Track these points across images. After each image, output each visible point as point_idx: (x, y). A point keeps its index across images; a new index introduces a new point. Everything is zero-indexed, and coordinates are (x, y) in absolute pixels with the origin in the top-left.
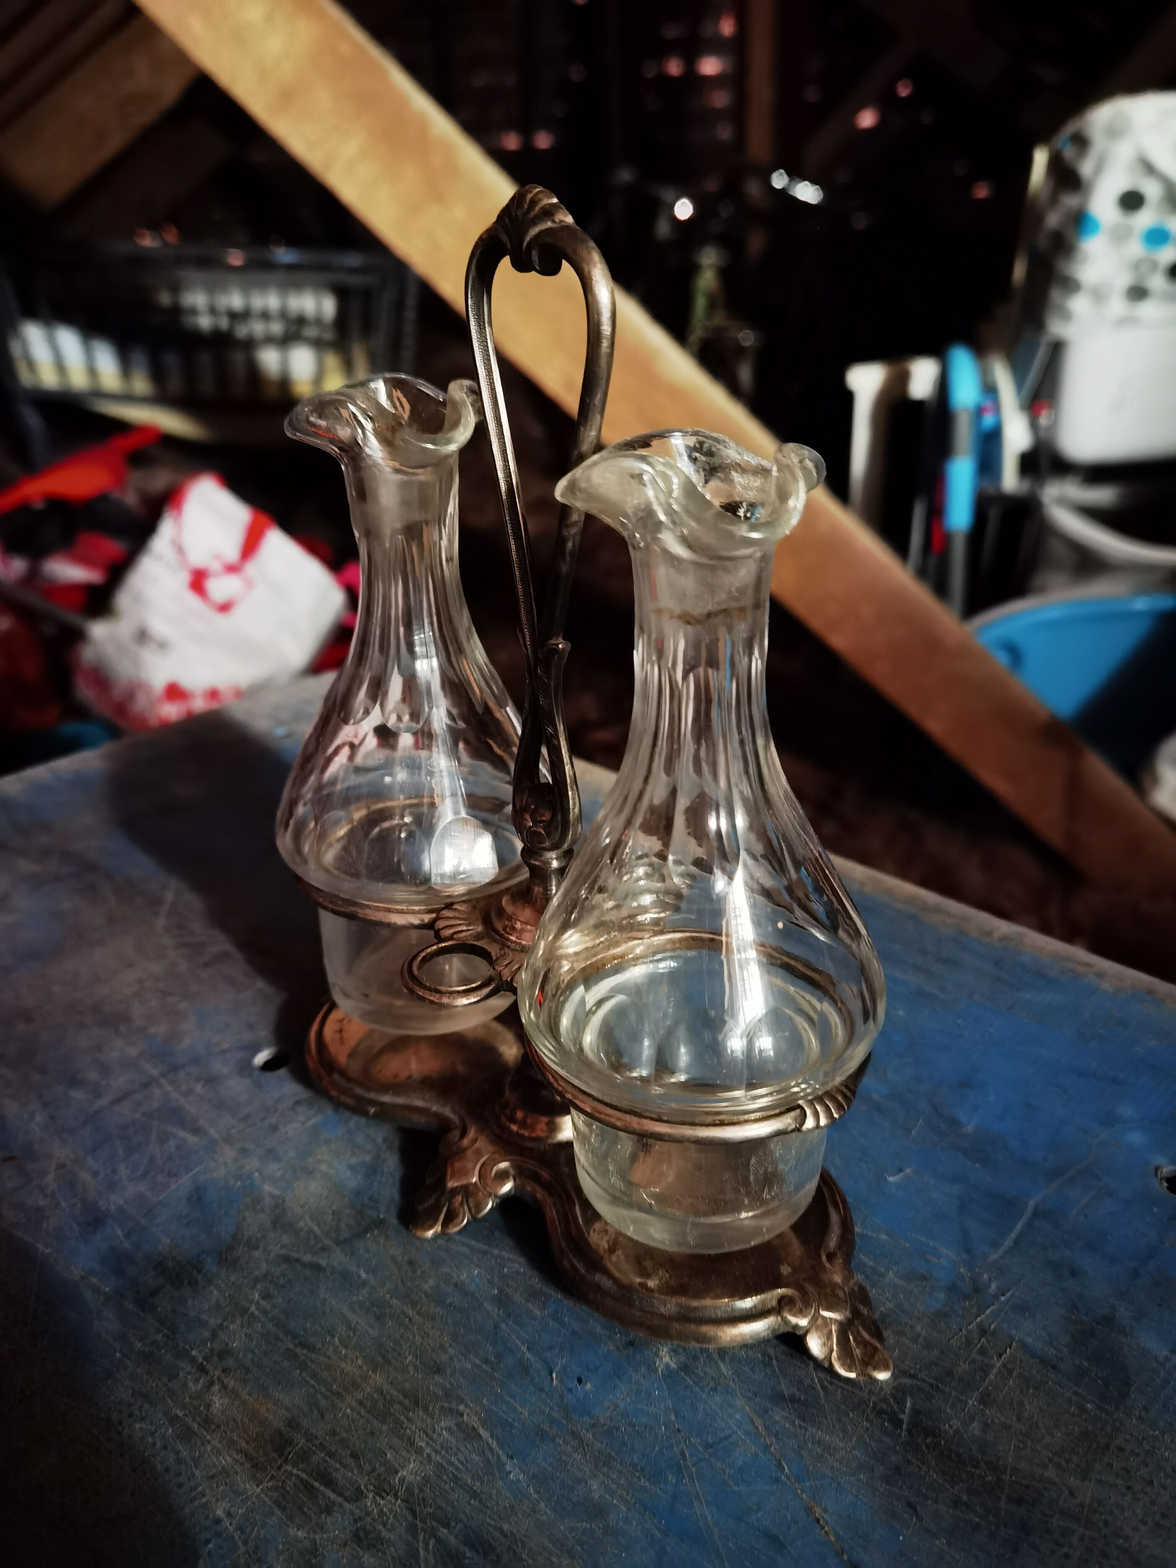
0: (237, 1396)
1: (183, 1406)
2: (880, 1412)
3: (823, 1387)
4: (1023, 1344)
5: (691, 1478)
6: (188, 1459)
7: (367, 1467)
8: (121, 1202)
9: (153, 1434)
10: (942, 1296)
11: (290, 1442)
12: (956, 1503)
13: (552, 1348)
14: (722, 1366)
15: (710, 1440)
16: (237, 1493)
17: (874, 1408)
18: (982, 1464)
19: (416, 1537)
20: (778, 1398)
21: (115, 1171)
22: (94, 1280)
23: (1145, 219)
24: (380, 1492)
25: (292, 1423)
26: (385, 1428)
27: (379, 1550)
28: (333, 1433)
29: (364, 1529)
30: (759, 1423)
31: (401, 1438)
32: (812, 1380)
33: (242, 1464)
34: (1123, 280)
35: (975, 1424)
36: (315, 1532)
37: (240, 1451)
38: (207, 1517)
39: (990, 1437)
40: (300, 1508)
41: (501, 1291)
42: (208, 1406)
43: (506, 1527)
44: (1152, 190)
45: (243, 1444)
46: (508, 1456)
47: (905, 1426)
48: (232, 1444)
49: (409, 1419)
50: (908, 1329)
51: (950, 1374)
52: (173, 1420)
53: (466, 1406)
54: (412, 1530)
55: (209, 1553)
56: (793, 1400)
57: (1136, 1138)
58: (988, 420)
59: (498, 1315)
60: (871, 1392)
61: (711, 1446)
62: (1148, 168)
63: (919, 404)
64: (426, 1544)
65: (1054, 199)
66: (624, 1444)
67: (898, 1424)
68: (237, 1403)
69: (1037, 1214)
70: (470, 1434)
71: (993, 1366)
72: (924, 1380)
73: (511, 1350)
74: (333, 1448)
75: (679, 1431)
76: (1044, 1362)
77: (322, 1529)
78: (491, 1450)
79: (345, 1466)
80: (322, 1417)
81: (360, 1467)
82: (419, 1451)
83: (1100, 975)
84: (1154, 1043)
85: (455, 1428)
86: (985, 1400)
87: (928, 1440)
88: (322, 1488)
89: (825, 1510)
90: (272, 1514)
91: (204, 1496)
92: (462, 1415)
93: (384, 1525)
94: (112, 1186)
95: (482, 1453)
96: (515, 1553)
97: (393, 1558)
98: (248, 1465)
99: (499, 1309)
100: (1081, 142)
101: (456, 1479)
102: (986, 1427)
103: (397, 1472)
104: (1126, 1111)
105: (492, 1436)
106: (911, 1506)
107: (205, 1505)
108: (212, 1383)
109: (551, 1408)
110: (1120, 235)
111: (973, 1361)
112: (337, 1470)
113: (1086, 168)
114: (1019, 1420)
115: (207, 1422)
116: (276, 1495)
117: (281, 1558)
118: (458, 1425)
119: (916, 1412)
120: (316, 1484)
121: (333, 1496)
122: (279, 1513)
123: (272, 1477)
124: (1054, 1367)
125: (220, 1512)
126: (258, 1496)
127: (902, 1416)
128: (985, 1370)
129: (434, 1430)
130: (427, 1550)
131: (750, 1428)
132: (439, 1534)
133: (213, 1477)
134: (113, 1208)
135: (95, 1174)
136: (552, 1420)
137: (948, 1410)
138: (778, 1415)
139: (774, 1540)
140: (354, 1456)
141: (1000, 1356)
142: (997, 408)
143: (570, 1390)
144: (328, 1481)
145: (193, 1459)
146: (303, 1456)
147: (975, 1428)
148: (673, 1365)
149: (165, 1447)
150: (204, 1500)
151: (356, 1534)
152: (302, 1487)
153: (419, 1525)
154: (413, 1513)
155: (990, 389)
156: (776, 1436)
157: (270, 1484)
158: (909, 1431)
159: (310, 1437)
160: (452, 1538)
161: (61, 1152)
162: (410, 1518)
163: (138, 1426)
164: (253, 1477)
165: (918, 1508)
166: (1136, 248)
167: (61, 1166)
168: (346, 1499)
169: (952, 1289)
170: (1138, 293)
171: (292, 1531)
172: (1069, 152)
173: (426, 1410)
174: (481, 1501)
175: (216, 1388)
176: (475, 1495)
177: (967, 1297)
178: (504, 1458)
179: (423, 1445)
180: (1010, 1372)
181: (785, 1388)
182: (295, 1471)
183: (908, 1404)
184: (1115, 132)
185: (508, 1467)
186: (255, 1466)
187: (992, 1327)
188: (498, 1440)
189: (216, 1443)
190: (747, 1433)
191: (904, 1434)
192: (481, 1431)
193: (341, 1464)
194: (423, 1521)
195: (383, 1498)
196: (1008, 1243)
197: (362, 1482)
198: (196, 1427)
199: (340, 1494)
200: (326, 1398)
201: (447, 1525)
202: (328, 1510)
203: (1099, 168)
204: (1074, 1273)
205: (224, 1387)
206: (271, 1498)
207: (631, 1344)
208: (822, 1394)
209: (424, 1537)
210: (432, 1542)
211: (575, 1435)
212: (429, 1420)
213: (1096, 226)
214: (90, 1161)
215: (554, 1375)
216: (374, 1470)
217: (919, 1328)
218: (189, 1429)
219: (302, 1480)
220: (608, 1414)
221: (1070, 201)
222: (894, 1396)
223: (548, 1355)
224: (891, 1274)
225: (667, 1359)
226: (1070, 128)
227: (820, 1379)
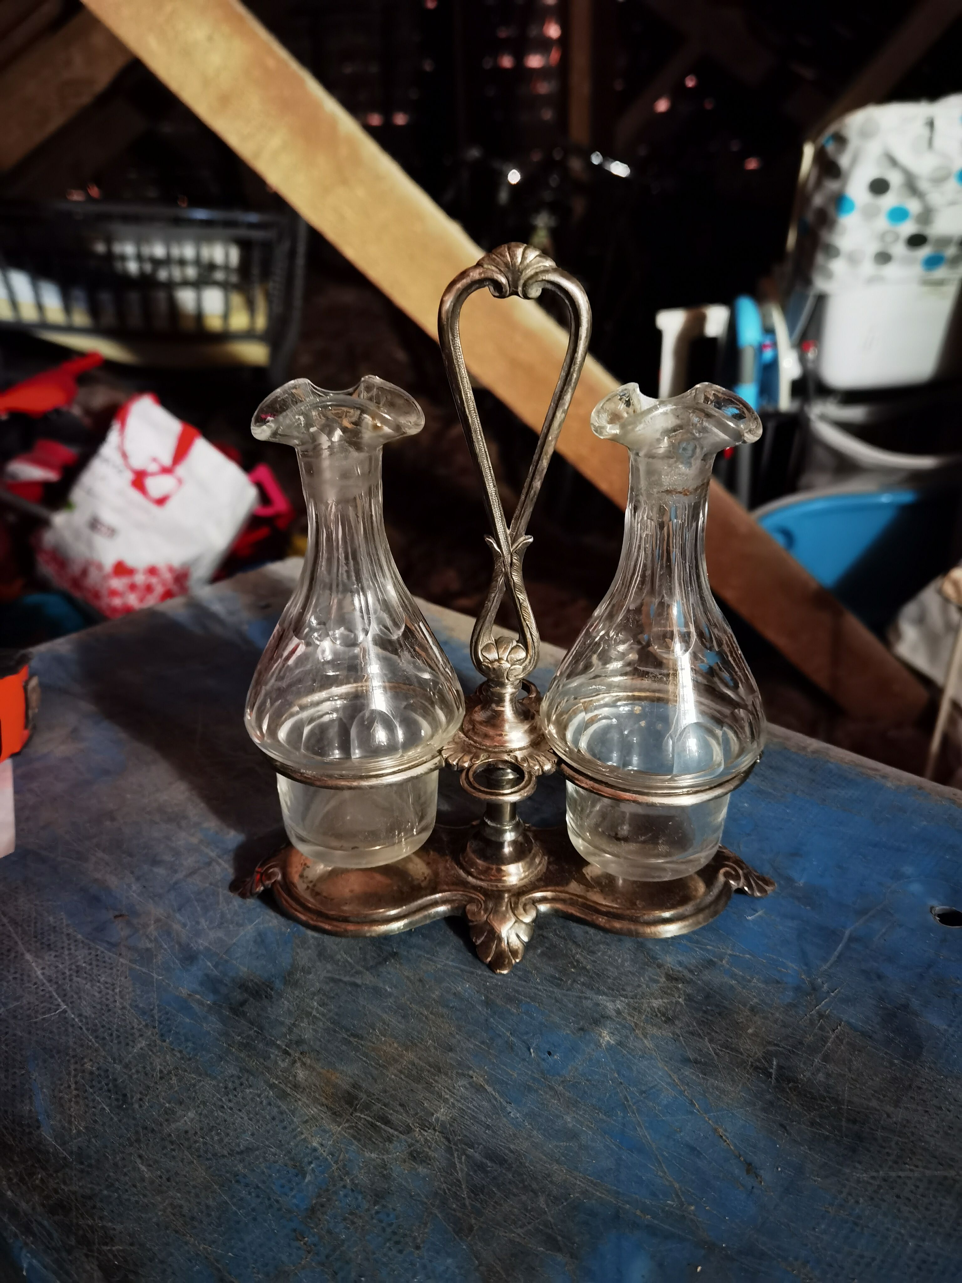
0: (314, 1069)
1: (277, 1078)
2: (756, 1068)
3: (717, 1054)
4: (849, 1024)
5: (633, 1113)
6: (287, 1110)
7: (412, 1112)
8: (207, 944)
9: (259, 1096)
10: (791, 993)
11: (356, 1098)
12: (813, 1124)
13: (527, 1033)
14: (645, 1042)
15: (643, 1088)
16: (324, 1131)
17: (752, 1066)
18: (827, 1099)
19: (452, 1155)
20: (686, 1061)
21: (198, 923)
22: (198, 996)
23: (889, 200)
24: (423, 1127)
25: (355, 1086)
26: (420, 1087)
27: (429, 1164)
28: (385, 1091)
29: (416, 1151)
30: (675, 1077)
31: (432, 1093)
32: (708, 1049)
33: (325, 1113)
34: (873, 248)
35: (820, 1075)
36: (383, 1154)
37: (323, 1105)
38: (307, 1147)
39: (831, 1082)
40: (370, 1139)
41: (487, 997)
42: (295, 1076)
43: (512, 1147)
44: (895, 178)
45: (324, 1100)
46: (507, 1103)
47: (773, 1076)
48: (316, 1100)
49: (436, 1081)
50: (770, 1015)
51: (801, 1043)
52: (272, 1086)
53: (474, 1072)
54: (449, 1150)
55: (313, 1169)
56: (696, 1062)
57: (916, 888)
58: (768, 354)
59: (487, 1013)
60: (749, 1056)
61: (644, 1092)
62: (893, 162)
63: (714, 340)
64: (460, 1158)
65: (819, 184)
66: (585, 1092)
67: (769, 1075)
68: (314, 1074)
69: (851, 939)
70: (479, 1089)
71: (829, 1038)
72: (783, 1047)
73: (500, 1036)
74: (387, 1101)
75: (621, 1083)
76: (863, 1034)
77: (387, 1152)
78: (496, 1099)
79: (397, 1112)
80: (376, 1081)
81: (407, 1112)
82: (446, 1101)
83: (885, 777)
84: (925, 823)
85: (468, 1086)
86: (826, 1058)
87: (790, 1085)
88: (383, 1126)
89: (726, 1130)
90: (352, 1144)
91: (302, 1133)
92: (472, 1077)
93: (430, 1148)
94: (198, 933)
95: (489, 1101)
96: (521, 1163)
97: (439, 1169)
98: (329, 1113)
99: (487, 1009)
100: (841, 140)
101: (474, 1118)
102: (828, 1075)
103: (433, 1114)
104: (908, 870)
105: (494, 1089)
106: (783, 1126)
107: (304, 1140)
108: (294, 1062)
109: (533, 1072)
110: (870, 214)
111: (816, 1035)
112: (391, 1114)
113: (844, 161)
114: (850, 1070)
115: (296, 1087)
116: (351, 1131)
117: (362, 1171)
118: (470, 1083)
119: (780, 1067)
120: (378, 1124)
121: (391, 1131)
122: (356, 1143)
123: (348, 1121)
124: (870, 1037)
125: (315, 1144)
126: (340, 1133)
127: (771, 1070)
128: (824, 1040)
129: (454, 1087)
130: (461, 1163)
131: (669, 1080)
132: (468, 1152)
133: (306, 1122)
134: (201, 948)
135: (184, 925)
136: (534, 1079)
137: (802, 1066)
138: (687, 1072)
139: (693, 1149)
140: (401, 1105)
141: (834, 1030)
142: (774, 345)
143: (544, 1060)
144: (387, 1122)
145: (290, 1111)
146: (367, 1107)
147: (821, 1077)
148: (612, 1042)
149: (270, 1104)
150: (303, 1137)
151: (411, 1154)
152: (369, 1126)
153: (454, 1147)
154: (448, 1140)
155: (769, 331)
156: (688, 1085)
157: (347, 1125)
158: (776, 1079)
159: (369, 1094)
160: (477, 1155)
161: (157, 911)
162: (447, 1143)
163: (248, 1091)
164: (336, 1121)
165: (788, 1127)
166: (882, 223)
167: (158, 920)
168: (400, 1132)
169: (797, 989)
170: (884, 258)
171: (367, 1154)
172: (831, 148)
173: (446, 1074)
174: (493, 1132)
175: (298, 1064)
176: (488, 1127)
177: (809, 994)
178: (504, 1104)
179: (448, 1096)
180: (841, 1041)
181: (691, 1055)
182: (362, 1116)
183: (775, 1063)
184: (866, 134)
185: (509, 1109)
186: (334, 1113)
187: (827, 1012)
188: (498, 1092)
189: (305, 1100)
190: (668, 1084)
191: (773, 1081)
192: (486, 1087)
193: (394, 1111)
194: (455, 1144)
195: (426, 1131)
196: (833, 959)
197: (410, 1122)
198: (289, 1090)
199: (396, 1130)
200: (376, 1068)
201: (472, 1147)
202: (390, 1140)
203: (855, 160)
204: (880, 977)
205: (304, 1064)
206: (349, 1133)
207: (582, 1029)
208: (716, 1057)
209: (458, 1155)
210: (463, 1157)
211: (551, 1088)
212: (450, 1081)
213: (852, 207)
214: (178, 916)
215: (532, 1050)
216: (417, 1114)
217: (777, 1015)
218: (284, 1091)
219: (368, 1121)
220: (571, 1074)
221: (832, 186)
222: (764, 1058)
223: (525, 1038)
224: (755, 980)
225: (607, 1038)
226: (832, 129)
227: (713, 1048)
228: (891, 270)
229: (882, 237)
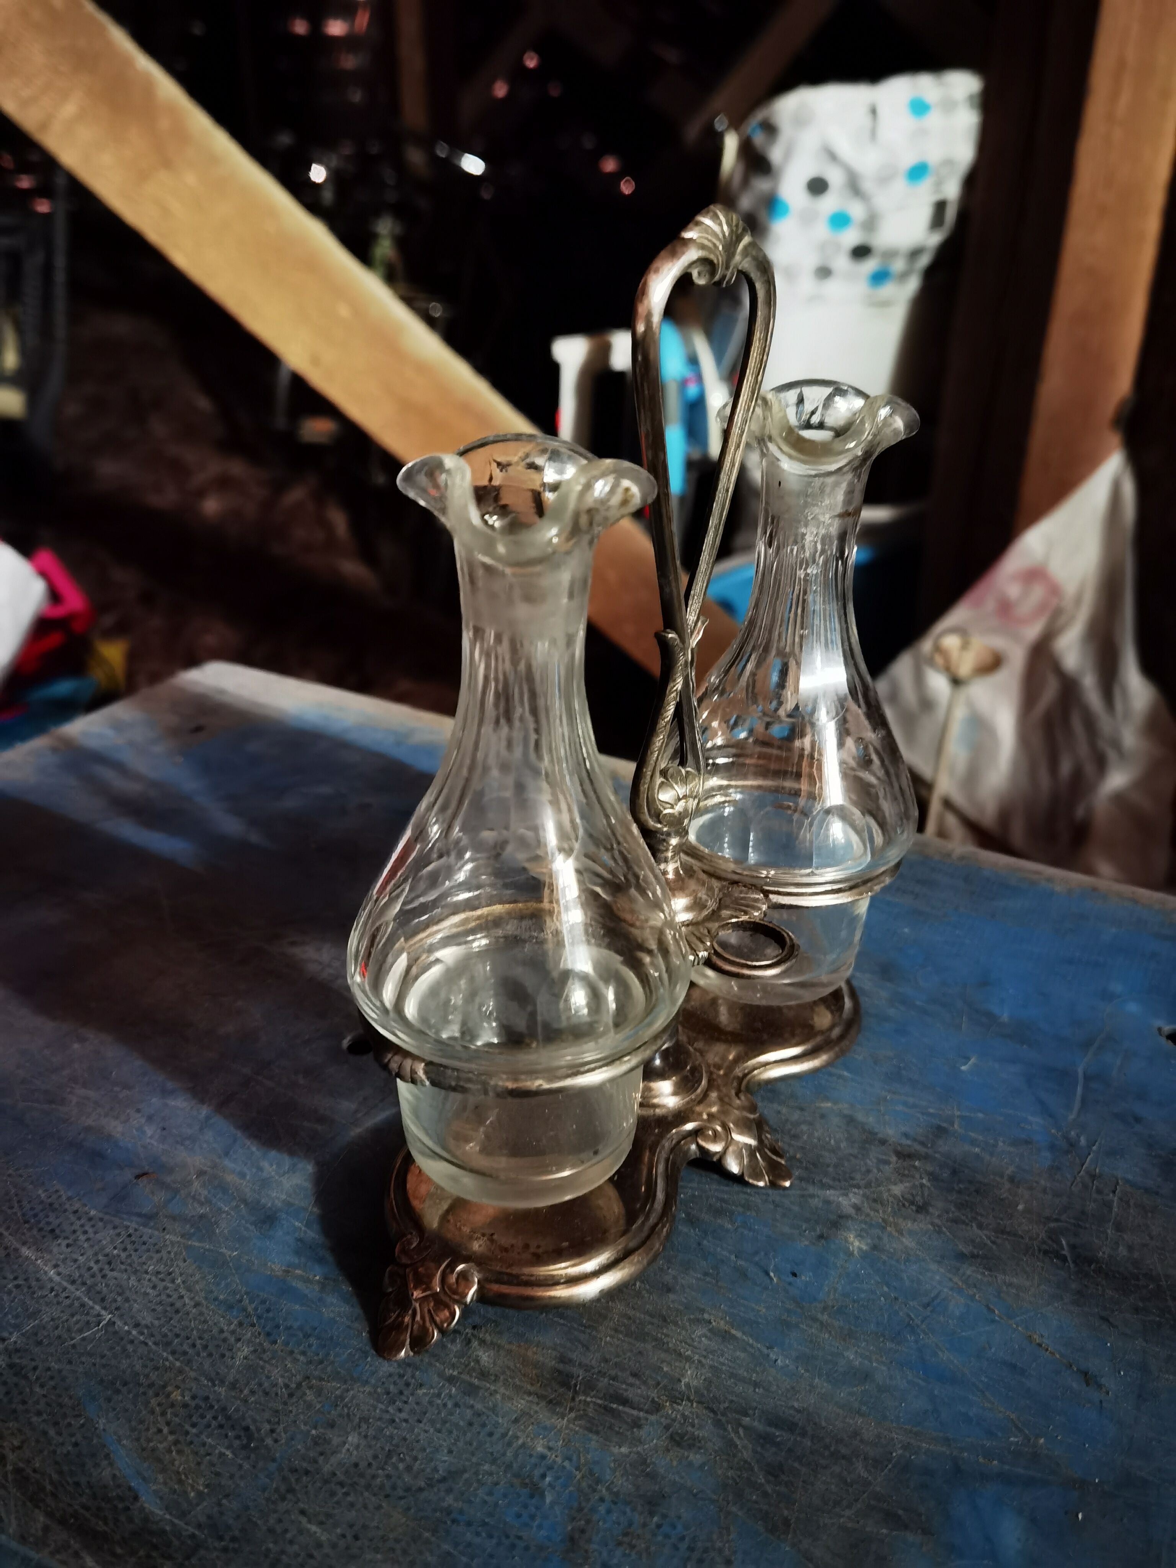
0: (500, 1347)
1: (453, 1366)
2: (1046, 1253)
3: (993, 1242)
4: (1127, 1181)
5: (926, 1334)
6: (484, 1410)
7: (651, 1382)
8: (284, 1197)
9: (439, 1395)
10: (1048, 1154)
11: (570, 1376)
12: (1137, 1310)
13: (756, 1253)
14: (904, 1240)
15: (925, 1300)
16: (545, 1428)
17: (1040, 1250)
18: (1141, 1277)
19: (725, 1430)
20: (961, 1257)
21: (260, 1169)
22: (298, 1272)
23: (829, 203)
24: (675, 1399)
25: (563, 1359)
26: (649, 1346)
27: (700, 1448)
28: (606, 1361)
29: (677, 1433)
30: (956, 1279)
31: (667, 1351)
32: (981, 1237)
33: (538, 1404)
34: (811, 261)
35: (1121, 1248)
36: (637, 1446)
37: (530, 1394)
38: (531, 1456)
39: (1136, 1255)
40: (611, 1428)
41: (688, 1214)
42: (478, 1361)
43: (796, 1405)
44: (835, 177)
45: (529, 1387)
46: (768, 1348)
47: (1069, 1259)
48: (518, 1389)
49: (667, 1335)
50: (1035, 1184)
51: (1083, 1213)
52: (451, 1380)
53: (710, 1314)
54: (718, 1424)
55: (550, 1485)
56: (974, 1256)
57: (1133, 1007)
58: (692, 390)
59: (696, 1235)
60: (1031, 1239)
61: (928, 1305)
62: (832, 156)
63: (621, 375)
64: (737, 1432)
65: (746, 182)
66: (857, 1318)
67: (1064, 1259)
68: (502, 1353)
69: (1087, 1078)
70: (725, 1336)
71: (1113, 1201)
72: (1067, 1222)
73: (722, 1261)
74: (613, 1372)
75: (896, 1299)
76: (1147, 1190)
77: (640, 1441)
78: (751, 1346)
79: (632, 1385)
80: (588, 1349)
81: (645, 1383)
82: (688, 1359)
83: (1050, 880)
84: (1114, 930)
85: (709, 1334)
86: (1119, 1227)
87: (1093, 1267)
88: (621, 1408)
89: (1042, 1336)
90: (590, 1440)
91: (517, 1438)
92: (710, 1322)
93: (693, 1426)
94: (265, 1183)
95: (744, 1350)
96: (815, 1424)
97: (716, 1451)
98: (543, 1404)
99: (694, 1230)
100: (770, 129)
101: (732, 1375)
102: (1130, 1248)
103: (680, 1381)
104: (1117, 987)
105: (744, 1333)
106: (1105, 1319)
107: (523, 1445)
108: (469, 1342)
109: (783, 1302)
110: (808, 219)
111: (1095, 1201)
112: (626, 1390)
113: (776, 154)
114: (1152, 1238)
115: (484, 1375)
116: (582, 1422)
117: (617, 1473)
118: (710, 1330)
119: (1073, 1247)
120: (615, 1406)
121: (635, 1412)
122: (595, 1437)
123: (571, 1410)
124: (1157, 1193)
125: (540, 1449)
126: (567, 1428)
127: (1064, 1252)
128: (1108, 1205)
129: (693, 1340)
130: (739, 1437)
131: (951, 1284)
132: (744, 1423)
133: (516, 1421)
134: (279, 1204)
135: (243, 1175)
136: (789, 1311)
137: (1096, 1241)
138: (969, 1270)
139: (1013, 1367)
140: (635, 1375)
141: (1114, 1192)
142: (699, 378)
143: (790, 1284)
144: (625, 1402)
145: (488, 1408)
146: (589, 1386)
147: (1122, 1251)
148: (864, 1247)
149: (456, 1405)
150: (520, 1442)
151: (672, 1438)
152: (603, 1411)
153: (724, 1419)
154: (712, 1410)
155: (693, 361)
156: (975, 1286)
157: (573, 1415)
158: (1074, 1262)
159: (588, 1368)
160: (756, 1424)
161: (196, 1160)
162: (712, 1415)
163: (420, 1392)
164: (554, 1412)
165: (1111, 1320)
166: (822, 230)
167: (201, 1173)
168: (647, 1412)
169: (1052, 1147)
170: (824, 272)
171: (616, 1450)
172: (759, 139)
173: (676, 1324)
174: (764, 1388)
175: (475, 1344)
176: (756, 1385)
177: (1067, 1152)
178: (765, 1351)
179: (689, 1353)
180: (1128, 1203)
181: (962, 1247)
182: (589, 1399)
183: (1064, 1242)
184: (802, 120)
185: (773, 1356)
186: (550, 1402)
187: (1097, 1170)
188: (751, 1336)
189: (502, 1390)
190: (952, 1289)
191: (1072, 1266)
192: (733, 1332)
193: (627, 1384)
194: (723, 1414)
195: (680, 1405)
196: (1077, 1105)
197: (653, 1394)
198: (476, 1382)
199: (640, 1410)
200: (584, 1332)
201: (746, 1415)
202: (636, 1424)
203: (788, 154)
204: (1138, 1120)
205: (482, 1342)
206: (580, 1426)
207: (821, 1237)
208: (994, 1247)
209: (732, 1428)
210: (741, 1431)
211: (815, 1319)
212: (684, 1332)
213: (786, 210)
214: (227, 1162)
215: (772, 1274)
216: (658, 1384)
217: (1043, 1182)
218: (471, 1385)
219: (600, 1406)
220: (832, 1297)
221: (761, 185)
222: (1050, 1238)
223: (757, 1259)
224: (1001, 1144)
225: (857, 1243)
226: (760, 115)
227: (986, 1236)
228: (833, 287)
229: (823, 247)
